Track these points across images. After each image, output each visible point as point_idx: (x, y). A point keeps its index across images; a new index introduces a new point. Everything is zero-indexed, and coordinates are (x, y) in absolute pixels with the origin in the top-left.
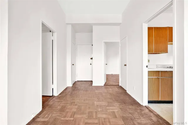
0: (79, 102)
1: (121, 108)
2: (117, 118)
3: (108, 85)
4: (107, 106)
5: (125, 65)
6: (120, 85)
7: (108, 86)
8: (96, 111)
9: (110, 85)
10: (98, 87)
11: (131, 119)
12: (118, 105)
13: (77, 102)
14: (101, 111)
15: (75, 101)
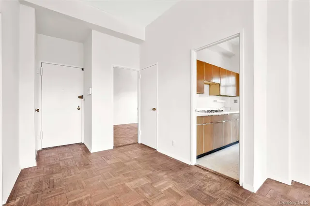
0: (90, 197)
1: (173, 180)
2: (182, 197)
3: (121, 146)
4: (152, 184)
5: (154, 109)
6: (139, 142)
7: (122, 148)
8: (143, 200)
9: (123, 146)
10: (104, 154)
11: (199, 190)
12: (166, 176)
13: (87, 198)
14: (150, 196)
15: (80, 198)
